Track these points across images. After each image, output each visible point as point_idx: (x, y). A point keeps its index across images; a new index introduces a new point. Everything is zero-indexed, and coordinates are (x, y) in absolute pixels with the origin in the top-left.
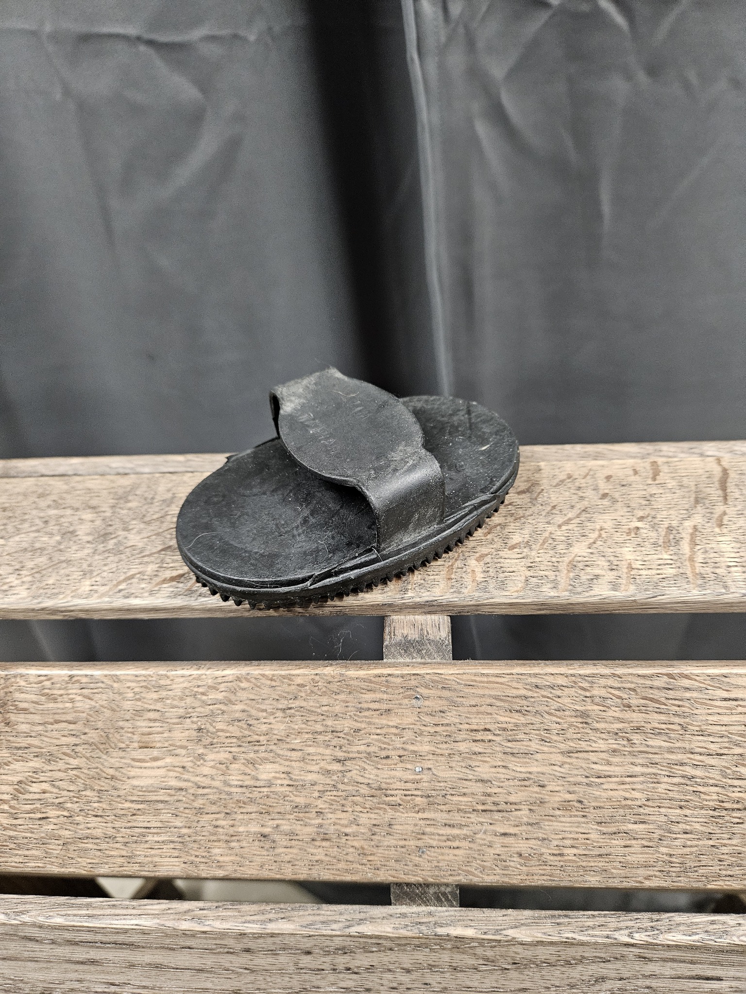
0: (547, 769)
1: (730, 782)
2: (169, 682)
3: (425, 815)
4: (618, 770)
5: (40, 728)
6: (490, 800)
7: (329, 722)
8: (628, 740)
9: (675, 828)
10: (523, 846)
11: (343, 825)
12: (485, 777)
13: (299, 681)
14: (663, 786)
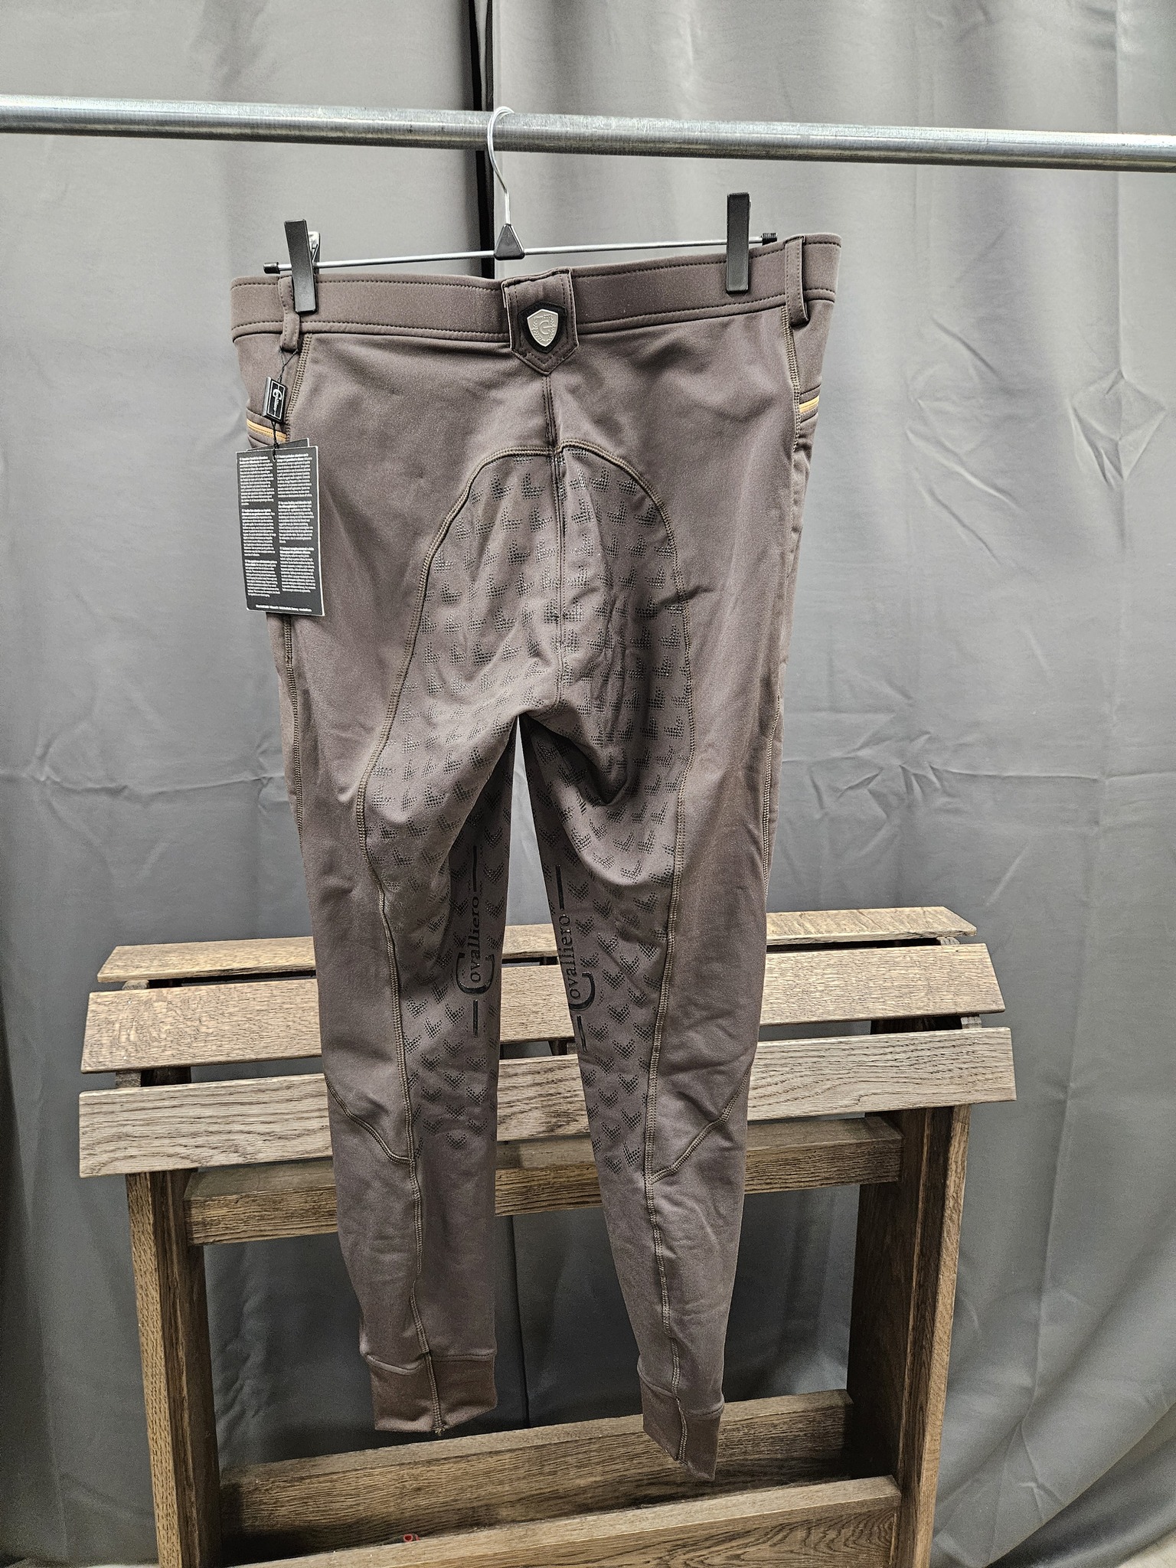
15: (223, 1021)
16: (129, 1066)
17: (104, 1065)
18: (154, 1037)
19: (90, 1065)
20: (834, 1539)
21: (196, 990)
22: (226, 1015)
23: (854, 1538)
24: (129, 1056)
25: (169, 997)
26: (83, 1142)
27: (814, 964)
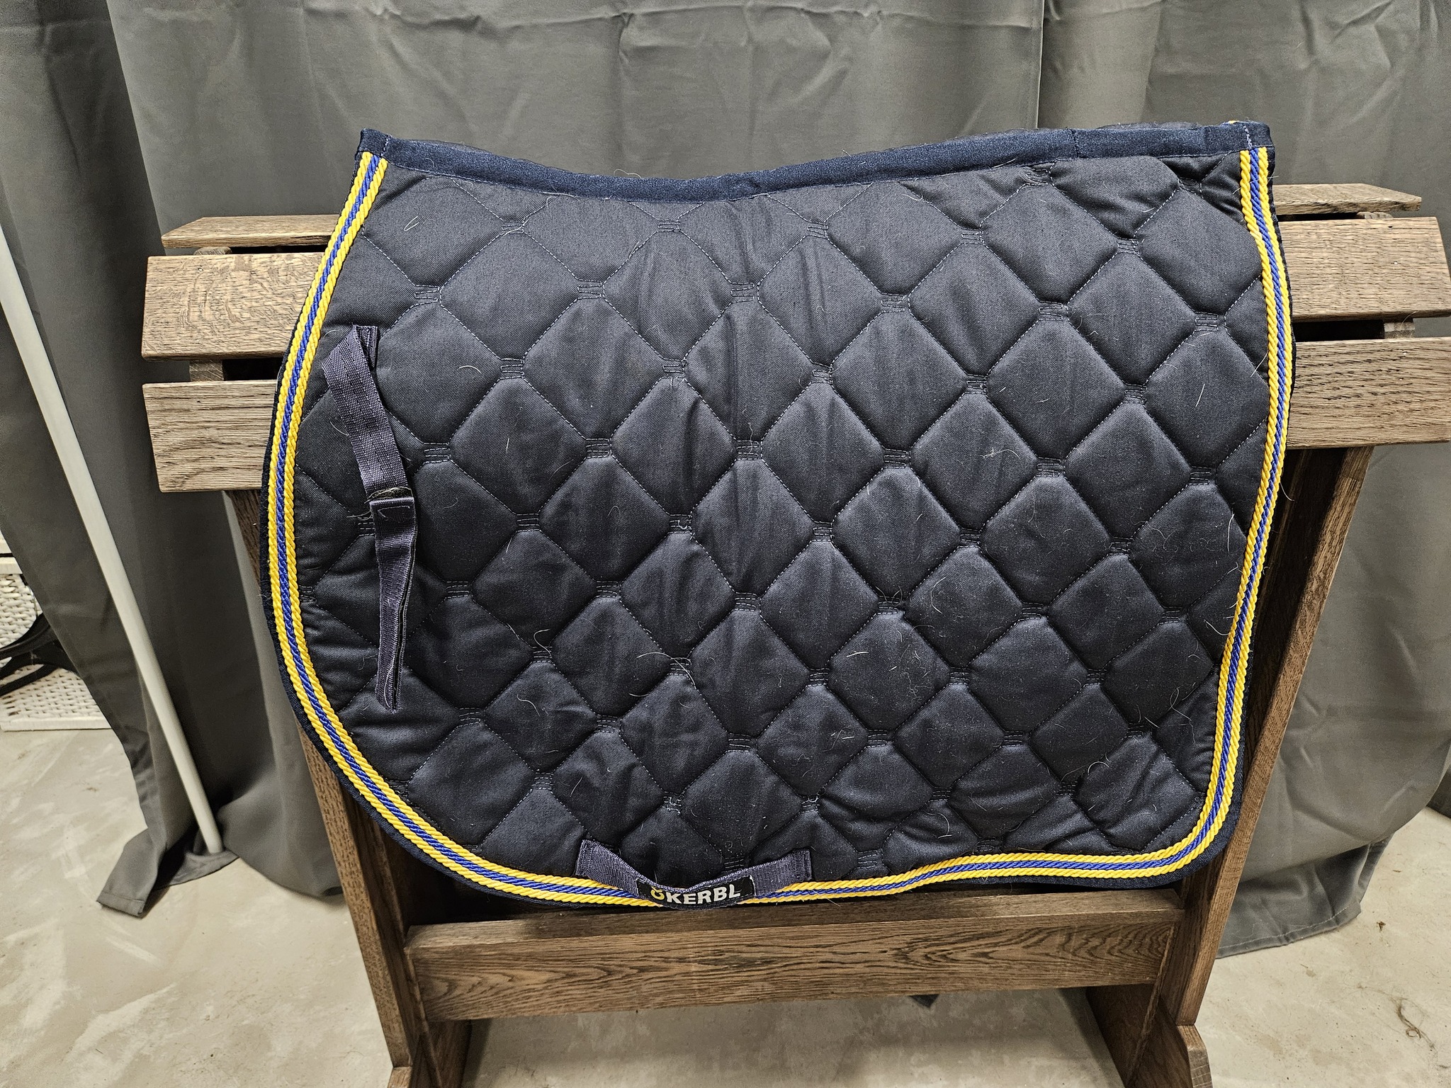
16: (204, 351)
17: (171, 349)
18: (235, 315)
19: (152, 349)
20: (1097, 946)
21: (288, 259)
23: (1120, 947)
24: (203, 338)
25: (255, 265)
26: (158, 446)
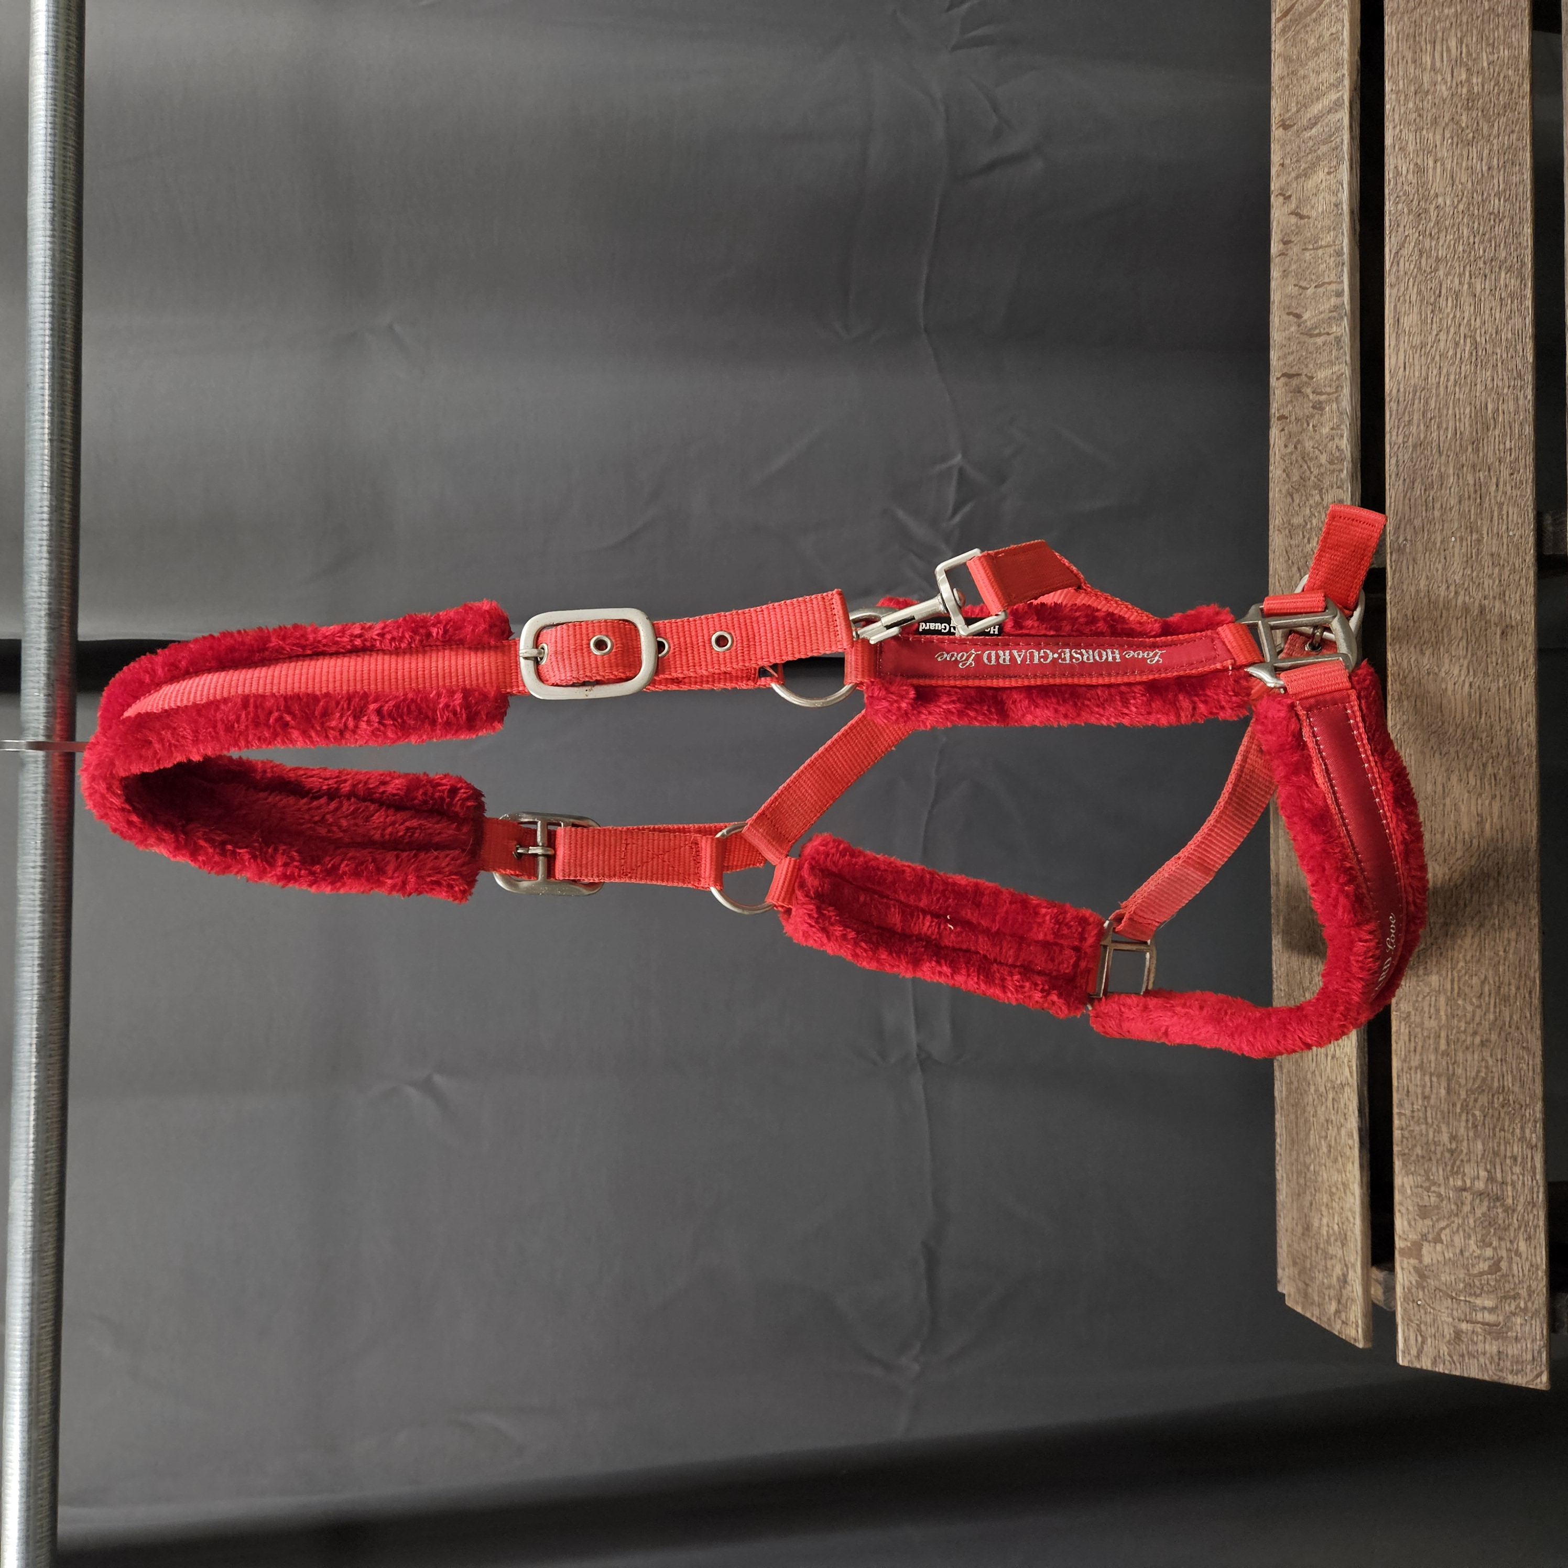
0: (1451, 465)
1: (1458, 359)
2: (1396, 694)
3: (1485, 532)
4: (1451, 424)
5: (1429, 775)
6: (1473, 495)
7: (1422, 594)
8: (1431, 419)
9: (1491, 386)
10: (1505, 474)
11: (1494, 582)
12: (1457, 500)
13: (1394, 614)
14: (1461, 396)
15: (1465, 1151)
16: (1544, 1311)
17: (1540, 1352)
18: (1490, 1266)
19: (1539, 1375)
21: (1403, 1192)
22: (1454, 1146)
24: (1525, 1310)
25: (1413, 1236)
27: (1413, 88)
